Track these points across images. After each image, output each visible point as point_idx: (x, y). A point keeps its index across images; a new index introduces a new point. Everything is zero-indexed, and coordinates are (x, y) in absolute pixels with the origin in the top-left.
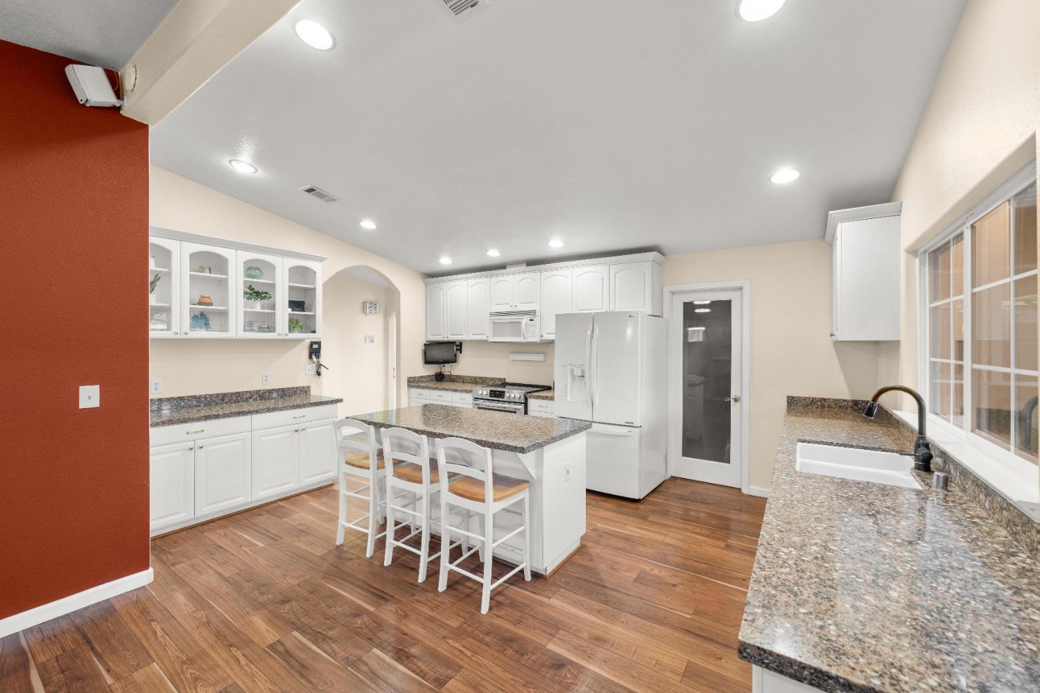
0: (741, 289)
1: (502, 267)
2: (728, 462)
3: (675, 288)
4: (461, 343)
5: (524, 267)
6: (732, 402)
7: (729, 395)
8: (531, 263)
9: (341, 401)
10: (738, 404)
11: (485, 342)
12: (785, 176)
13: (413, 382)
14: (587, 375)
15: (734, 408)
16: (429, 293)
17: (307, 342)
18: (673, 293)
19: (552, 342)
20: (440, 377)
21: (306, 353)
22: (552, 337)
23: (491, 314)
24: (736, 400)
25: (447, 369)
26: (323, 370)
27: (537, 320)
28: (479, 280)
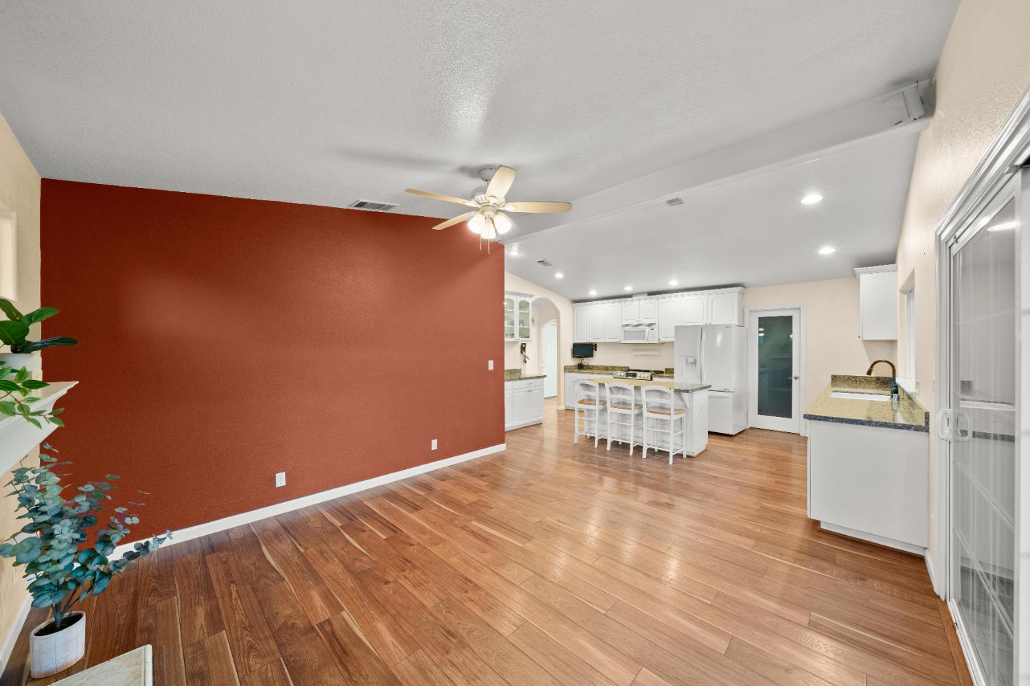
0: (799, 309)
1: (630, 296)
2: (791, 417)
3: (752, 308)
4: (596, 345)
5: (646, 296)
6: (793, 380)
7: (791, 375)
8: (651, 294)
9: (545, 376)
10: (797, 380)
11: (619, 343)
12: (827, 251)
13: (568, 369)
14: (698, 363)
15: (795, 384)
16: (575, 312)
17: (520, 344)
18: (751, 311)
19: (673, 343)
20: (581, 367)
21: (519, 349)
22: (673, 340)
23: (623, 326)
24: (796, 378)
25: (586, 361)
26: (527, 359)
27: (656, 329)
28: (610, 304)
